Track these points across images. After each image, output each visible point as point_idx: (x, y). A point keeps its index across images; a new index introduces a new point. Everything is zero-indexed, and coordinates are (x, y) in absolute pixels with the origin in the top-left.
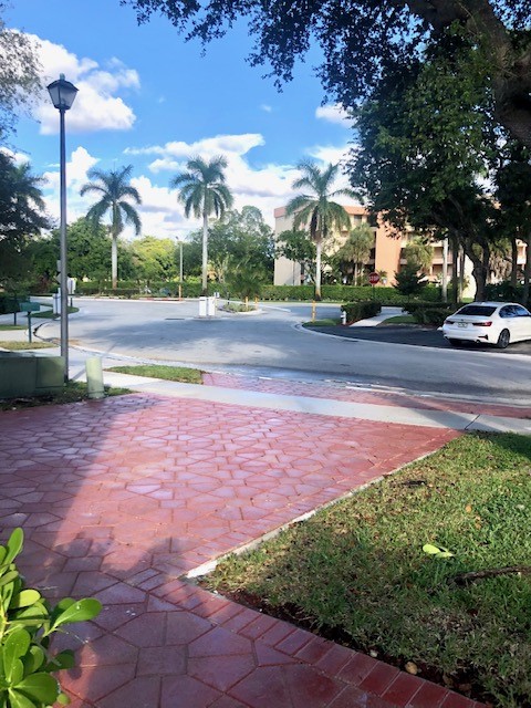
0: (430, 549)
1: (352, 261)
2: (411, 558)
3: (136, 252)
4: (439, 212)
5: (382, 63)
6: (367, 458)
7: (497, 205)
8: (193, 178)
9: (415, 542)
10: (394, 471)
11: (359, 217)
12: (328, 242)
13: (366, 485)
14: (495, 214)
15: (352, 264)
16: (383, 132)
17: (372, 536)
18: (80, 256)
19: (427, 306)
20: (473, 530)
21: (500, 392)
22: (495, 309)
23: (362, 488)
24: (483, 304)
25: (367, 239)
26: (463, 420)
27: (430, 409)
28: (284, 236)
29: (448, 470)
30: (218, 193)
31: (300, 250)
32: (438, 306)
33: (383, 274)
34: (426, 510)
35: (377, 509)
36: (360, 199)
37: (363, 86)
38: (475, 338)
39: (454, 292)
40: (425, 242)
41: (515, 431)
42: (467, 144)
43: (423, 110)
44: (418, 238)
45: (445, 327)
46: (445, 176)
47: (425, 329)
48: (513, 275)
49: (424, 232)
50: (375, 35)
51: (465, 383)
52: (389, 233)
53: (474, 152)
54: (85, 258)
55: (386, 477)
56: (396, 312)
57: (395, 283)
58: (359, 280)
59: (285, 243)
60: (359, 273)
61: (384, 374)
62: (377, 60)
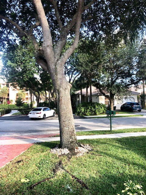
0: (23, 180)
1: (2, 97)
2: (17, 185)
4: (26, 84)
5: (7, 43)
6: (5, 156)
7: (41, 82)
9: (19, 179)
10: (14, 159)
11: (4, 84)
13: (4, 166)
14: (41, 84)
16: (9, 61)
17: (5, 181)
19: (25, 109)
20: (35, 171)
21: (43, 131)
22: (42, 109)
23: (3, 167)
24: (39, 108)
25: (6, 91)
26: (34, 140)
27: (25, 138)
29: (29, 155)
32: (28, 109)
33: (12, 101)
34: (22, 169)
35: (7, 172)
36: (4, 80)
37: (2, 49)
38: (37, 117)
39: (32, 105)
40: (23, 92)
41: (47, 141)
42: (32, 67)
43: (20, 57)
44: (21, 91)
45: (29, 115)
46: (27, 74)
47: (24, 116)
48: (46, 100)
49: (22, 89)
50: (5, 36)
51: (35, 130)
52: (13, 89)
53: (34, 69)
55: (11, 162)
56: (16, 111)
57: (16, 103)
58: (5, 103)
60: (5, 101)
61: (12, 130)
62: (6, 42)
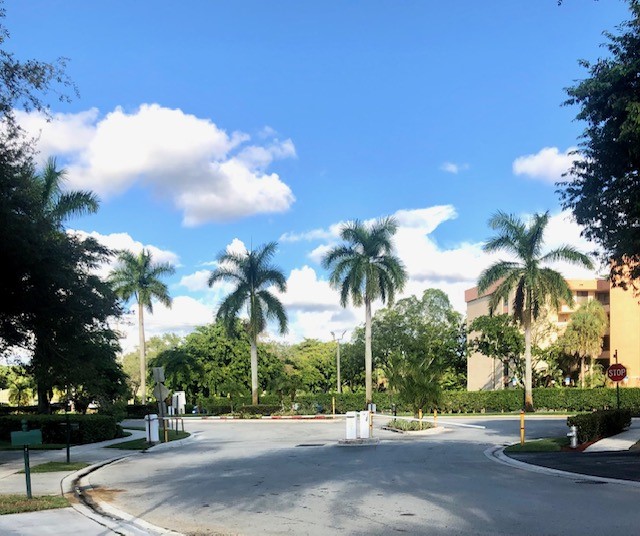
1: (577, 354)
3: (291, 359)
8: (351, 252)
11: (584, 293)
12: (541, 328)
15: (576, 359)
18: (220, 366)
25: (597, 322)
28: (479, 324)
30: (384, 268)
31: (502, 343)
54: (226, 369)
58: (588, 380)
59: (480, 333)
60: (588, 372)
